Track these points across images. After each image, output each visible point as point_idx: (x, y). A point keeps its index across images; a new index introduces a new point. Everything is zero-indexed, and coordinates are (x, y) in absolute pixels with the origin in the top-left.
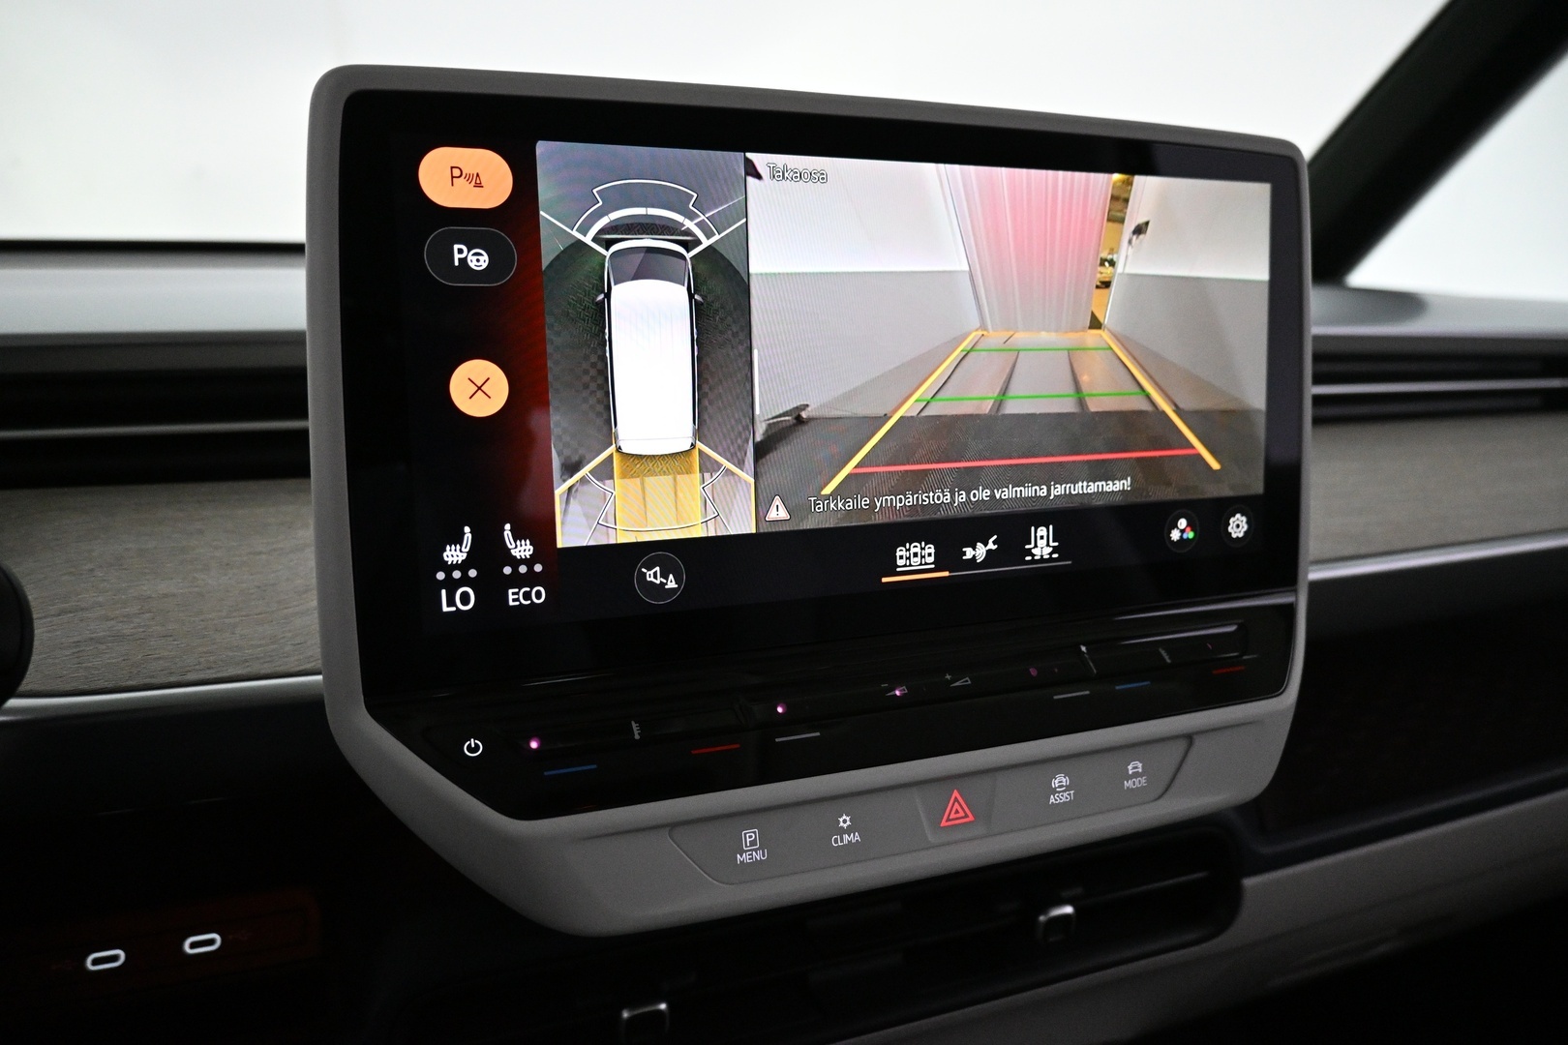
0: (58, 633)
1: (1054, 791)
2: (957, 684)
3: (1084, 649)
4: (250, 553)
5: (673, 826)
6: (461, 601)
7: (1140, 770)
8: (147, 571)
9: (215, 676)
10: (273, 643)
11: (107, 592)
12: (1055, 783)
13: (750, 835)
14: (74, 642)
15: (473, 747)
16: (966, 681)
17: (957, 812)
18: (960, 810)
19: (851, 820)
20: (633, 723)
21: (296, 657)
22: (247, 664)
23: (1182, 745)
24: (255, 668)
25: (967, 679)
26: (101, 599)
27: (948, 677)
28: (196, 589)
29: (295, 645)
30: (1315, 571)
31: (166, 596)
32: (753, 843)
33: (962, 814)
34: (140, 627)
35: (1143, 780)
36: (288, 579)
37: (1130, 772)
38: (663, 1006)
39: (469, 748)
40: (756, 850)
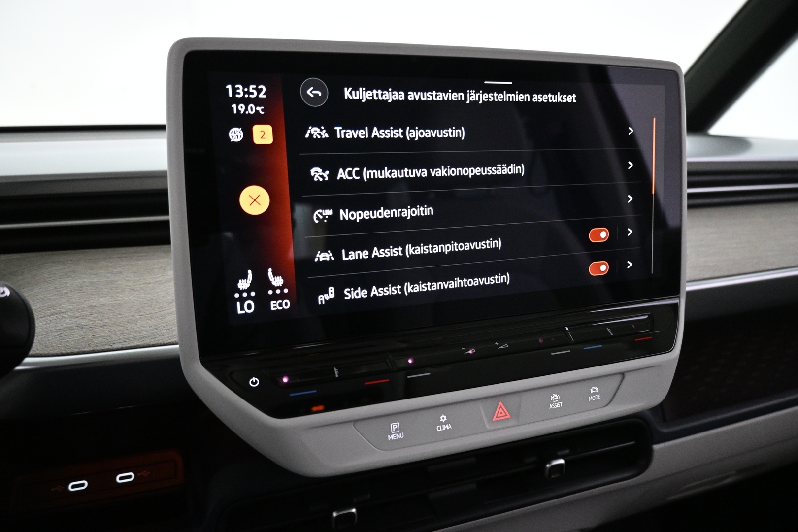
0: (51, 325)
1: (552, 402)
2: (501, 347)
3: (567, 328)
4: (145, 283)
5: (355, 421)
6: (247, 308)
7: (597, 391)
8: (94, 293)
9: (127, 346)
10: (156, 329)
11: (74, 304)
12: (552, 398)
13: (395, 426)
14: (58, 329)
15: (254, 382)
16: (506, 346)
17: (501, 413)
18: (503, 412)
19: (447, 418)
20: (335, 369)
21: (167, 336)
22: (143, 339)
23: (619, 378)
24: (147, 341)
25: (506, 344)
26: (71, 307)
27: (497, 344)
28: (119, 302)
29: (166, 330)
30: (689, 286)
31: (103, 305)
32: (396, 430)
33: (504, 414)
34: (91, 321)
35: (598, 396)
36: (163, 297)
37: (592, 392)
38: (354, 510)
39: (252, 383)
40: (398, 433)
